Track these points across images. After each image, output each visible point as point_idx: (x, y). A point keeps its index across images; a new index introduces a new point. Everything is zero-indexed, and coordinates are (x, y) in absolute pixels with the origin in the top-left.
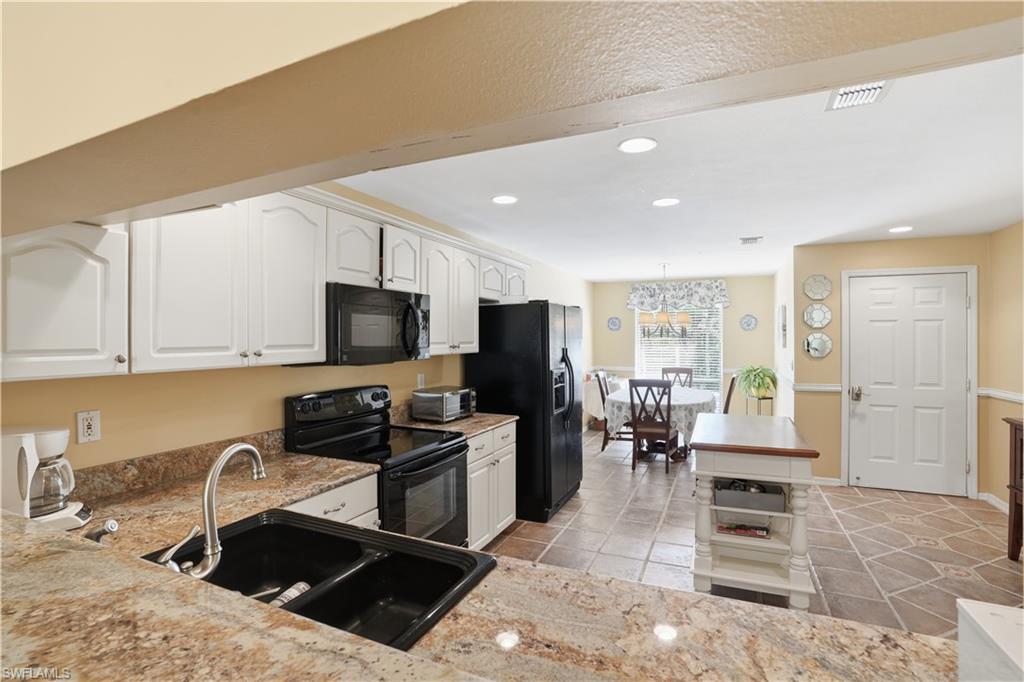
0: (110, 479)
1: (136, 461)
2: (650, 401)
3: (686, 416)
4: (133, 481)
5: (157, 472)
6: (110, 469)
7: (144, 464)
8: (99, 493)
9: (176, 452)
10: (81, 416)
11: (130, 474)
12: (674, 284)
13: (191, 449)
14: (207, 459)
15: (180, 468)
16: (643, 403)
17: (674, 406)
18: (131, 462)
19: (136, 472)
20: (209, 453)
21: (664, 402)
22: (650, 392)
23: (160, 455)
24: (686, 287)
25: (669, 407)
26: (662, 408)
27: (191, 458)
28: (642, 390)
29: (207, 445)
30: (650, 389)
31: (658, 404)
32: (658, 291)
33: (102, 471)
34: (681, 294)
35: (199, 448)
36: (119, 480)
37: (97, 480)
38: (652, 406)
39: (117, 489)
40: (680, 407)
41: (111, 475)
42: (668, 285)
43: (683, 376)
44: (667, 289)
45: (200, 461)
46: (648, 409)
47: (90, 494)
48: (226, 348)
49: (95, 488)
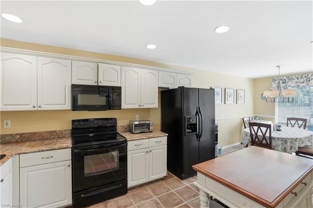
0: (11, 138)
1: (19, 134)
2: (260, 133)
3: (282, 144)
4: (18, 139)
5: (26, 137)
6: (11, 135)
7: (21, 135)
8: (8, 141)
9: (32, 133)
10: (5, 121)
11: (17, 137)
12: (297, 76)
13: (37, 132)
14: (42, 136)
15: (33, 137)
16: (256, 134)
17: (274, 138)
18: (18, 134)
19: (19, 137)
20: (43, 134)
21: (268, 135)
22: (259, 129)
23: (27, 133)
24: (305, 77)
25: (270, 138)
26: (266, 138)
27: (37, 135)
28: (256, 128)
29: (42, 132)
30: (259, 128)
31: (264, 135)
32: (287, 80)
33: (9, 135)
34: (302, 80)
35: (39, 132)
36: (14, 138)
37: (7, 138)
38: (261, 136)
39: (13, 140)
40: (278, 139)
41: (11, 137)
42: (293, 77)
43: (300, 122)
44: (293, 79)
45: (40, 136)
46: (259, 137)
47: (5, 141)
48: (29, 105)
49: (7, 140)
